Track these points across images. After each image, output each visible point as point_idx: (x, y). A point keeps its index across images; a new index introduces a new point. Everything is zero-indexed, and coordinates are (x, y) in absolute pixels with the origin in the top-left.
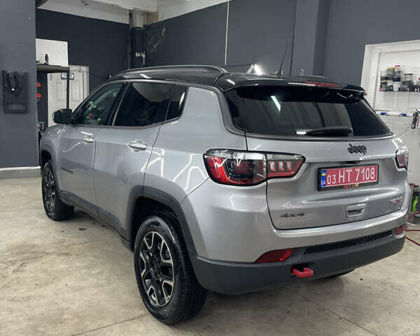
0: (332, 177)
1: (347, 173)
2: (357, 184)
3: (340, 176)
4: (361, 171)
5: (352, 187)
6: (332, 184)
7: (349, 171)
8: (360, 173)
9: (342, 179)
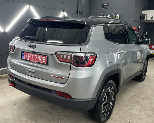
0: (26, 56)
1: (31, 56)
2: (35, 62)
3: (29, 56)
4: (38, 56)
5: (33, 62)
6: (25, 58)
7: (33, 55)
8: (37, 57)
9: (29, 57)
